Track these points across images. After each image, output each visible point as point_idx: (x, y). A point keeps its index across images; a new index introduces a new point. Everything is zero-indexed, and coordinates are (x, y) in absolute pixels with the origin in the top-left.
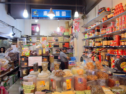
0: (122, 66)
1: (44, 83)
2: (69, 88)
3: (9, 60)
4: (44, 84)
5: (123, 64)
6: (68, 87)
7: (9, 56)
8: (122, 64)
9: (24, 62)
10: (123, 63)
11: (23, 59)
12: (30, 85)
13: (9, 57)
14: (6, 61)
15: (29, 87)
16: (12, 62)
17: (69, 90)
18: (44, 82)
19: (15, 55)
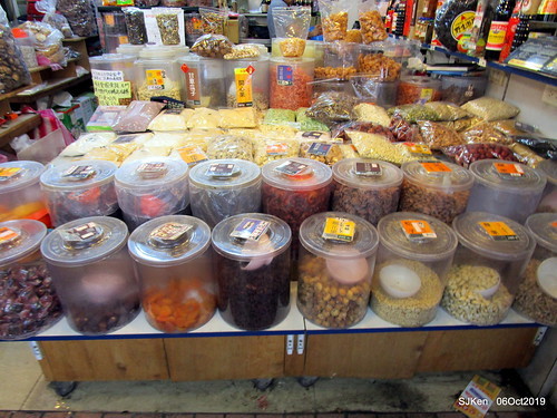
0: (456, 30)
1: (160, 77)
2: (243, 100)
3: (64, 32)
4: (160, 81)
5: (465, 22)
6: (242, 95)
7: (62, 13)
8: (457, 21)
9: (113, 30)
10: (463, 18)
11: (110, 19)
12: (113, 82)
13: (63, 18)
14: (49, 33)
15: (112, 89)
16: (76, 38)
17: (246, 105)
18: (159, 73)
19: (83, 11)
